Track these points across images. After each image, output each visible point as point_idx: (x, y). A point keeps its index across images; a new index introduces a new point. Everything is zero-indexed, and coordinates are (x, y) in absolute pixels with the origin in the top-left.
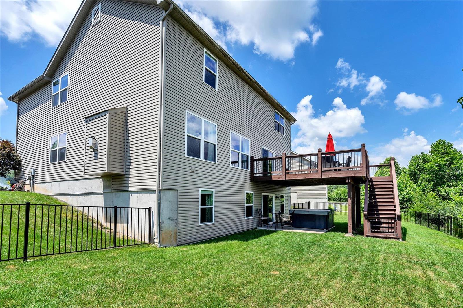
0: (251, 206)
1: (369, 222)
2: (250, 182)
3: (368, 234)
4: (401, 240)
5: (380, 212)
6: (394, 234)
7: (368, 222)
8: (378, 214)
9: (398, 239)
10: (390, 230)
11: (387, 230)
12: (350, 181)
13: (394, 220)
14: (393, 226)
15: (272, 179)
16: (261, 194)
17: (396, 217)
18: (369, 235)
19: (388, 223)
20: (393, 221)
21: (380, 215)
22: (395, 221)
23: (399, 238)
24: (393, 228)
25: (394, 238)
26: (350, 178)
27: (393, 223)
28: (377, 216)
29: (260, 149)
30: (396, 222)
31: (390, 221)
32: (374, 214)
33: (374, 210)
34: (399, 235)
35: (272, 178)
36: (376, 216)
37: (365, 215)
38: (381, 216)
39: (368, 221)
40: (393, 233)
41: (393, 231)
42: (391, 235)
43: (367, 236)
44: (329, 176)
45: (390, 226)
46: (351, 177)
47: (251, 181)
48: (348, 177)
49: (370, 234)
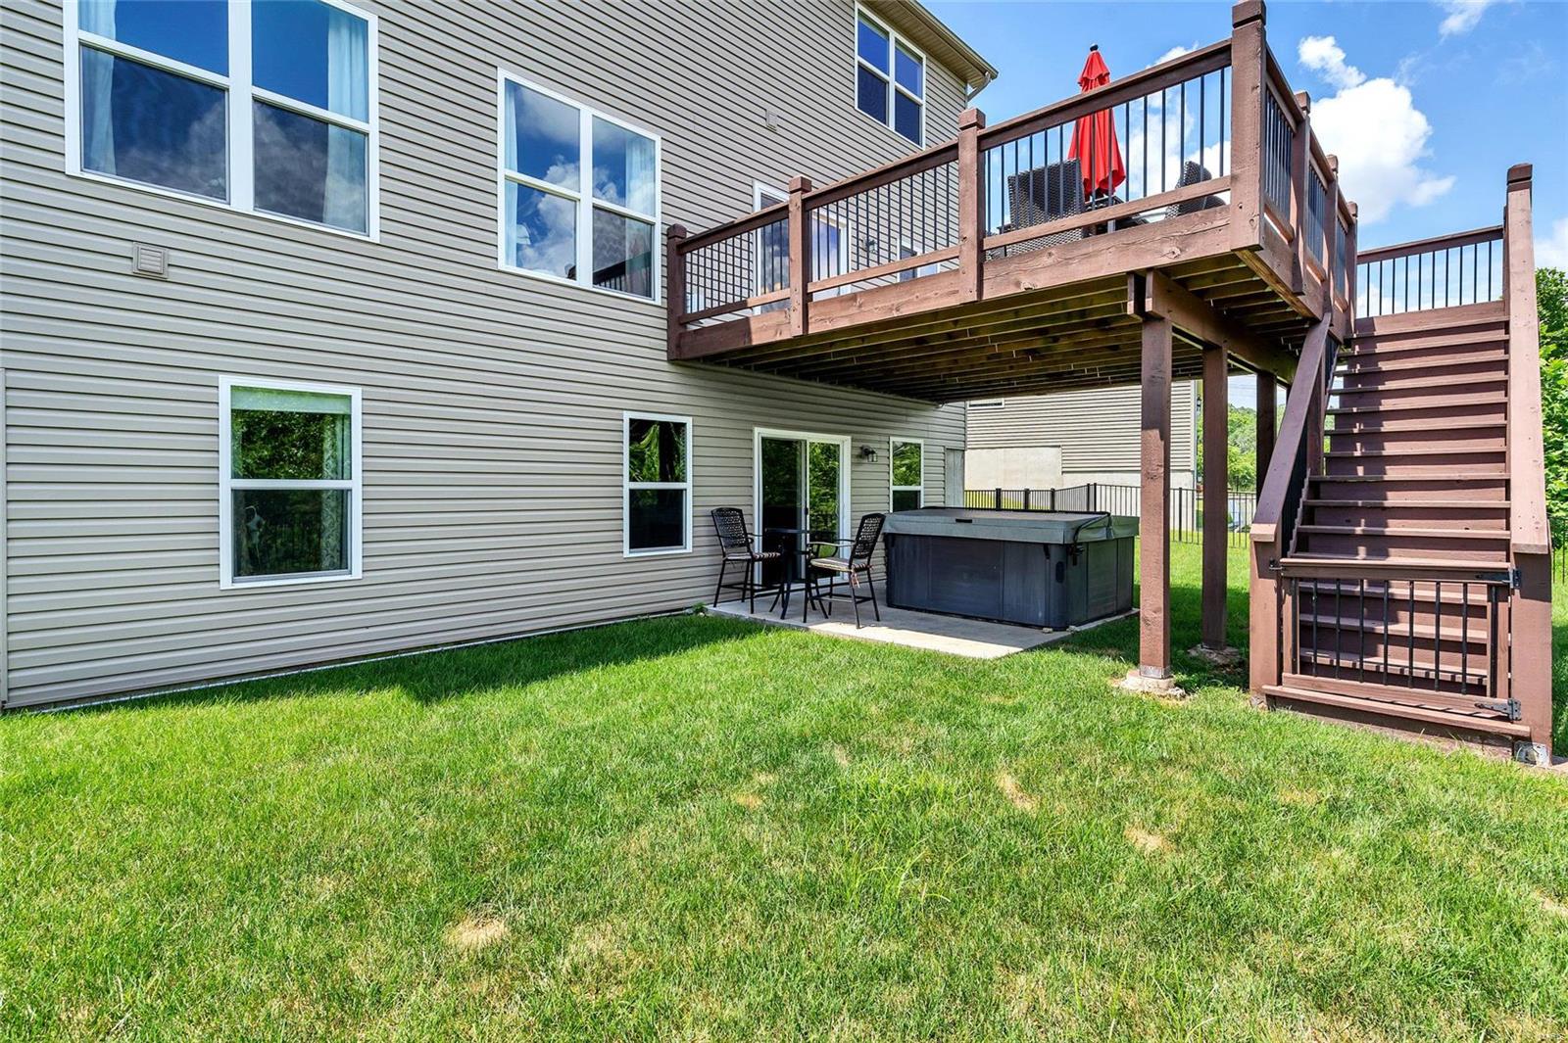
0: (678, 494)
1: (1289, 599)
2: (665, 366)
3: (1280, 683)
4: (1541, 753)
5: (1395, 527)
6: (1487, 700)
7: (1280, 602)
8: (1380, 544)
9: (1517, 744)
10: (1450, 665)
11: (1424, 662)
12: (1149, 306)
13: (1490, 586)
14: (1479, 633)
15: (750, 340)
16: (752, 431)
17: (1511, 566)
18: (1287, 690)
19: (1439, 608)
20: (1479, 596)
21: (1392, 551)
22: (1499, 593)
23: (1527, 740)
24: (1478, 648)
25: (1484, 737)
26: (1150, 279)
27: (1478, 611)
28: (1370, 554)
29: (748, 199)
30: (1502, 607)
31: (1452, 594)
32: (1346, 543)
33: (1350, 513)
34: (1523, 714)
35: (748, 333)
36: (1361, 558)
37: (1260, 546)
38: (1397, 558)
39: (1278, 590)
40: (1479, 689)
41: (1478, 669)
42: (1459, 710)
43: (1275, 701)
44: (1018, 284)
45: (1451, 631)
46: (1163, 273)
47: (670, 361)
48: (1139, 277)
49: (1295, 686)
